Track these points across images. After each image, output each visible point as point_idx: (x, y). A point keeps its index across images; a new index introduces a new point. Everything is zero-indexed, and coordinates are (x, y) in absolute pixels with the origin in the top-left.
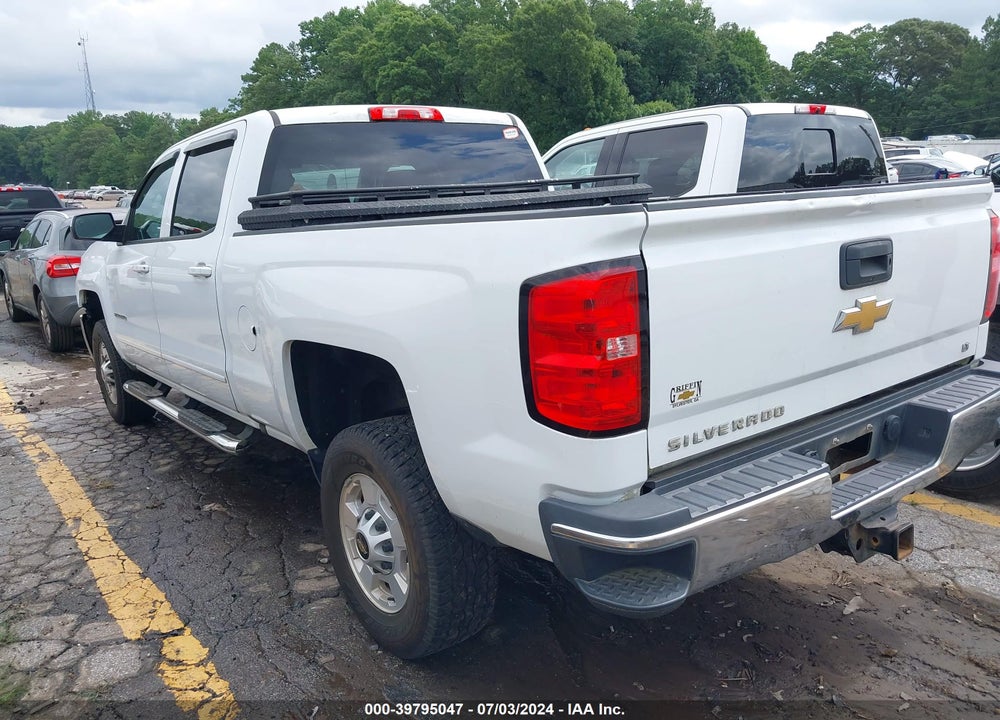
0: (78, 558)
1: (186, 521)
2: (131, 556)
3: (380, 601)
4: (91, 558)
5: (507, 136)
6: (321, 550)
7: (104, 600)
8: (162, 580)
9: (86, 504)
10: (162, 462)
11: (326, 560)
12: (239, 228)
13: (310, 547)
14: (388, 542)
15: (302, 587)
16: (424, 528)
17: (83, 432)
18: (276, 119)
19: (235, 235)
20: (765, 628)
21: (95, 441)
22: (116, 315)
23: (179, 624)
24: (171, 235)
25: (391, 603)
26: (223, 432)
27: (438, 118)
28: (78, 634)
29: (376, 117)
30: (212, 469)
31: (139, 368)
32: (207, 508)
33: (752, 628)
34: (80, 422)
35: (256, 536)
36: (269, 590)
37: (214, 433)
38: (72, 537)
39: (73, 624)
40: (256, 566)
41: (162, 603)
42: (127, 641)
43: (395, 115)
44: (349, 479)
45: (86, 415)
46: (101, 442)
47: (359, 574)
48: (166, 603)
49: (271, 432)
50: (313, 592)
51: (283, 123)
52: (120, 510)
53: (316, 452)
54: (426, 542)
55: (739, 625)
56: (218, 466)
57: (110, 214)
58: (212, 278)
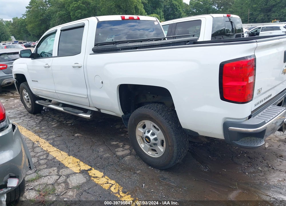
0: (45, 152)
1: (72, 139)
2: (62, 150)
3: (151, 155)
4: (49, 152)
5: (155, 24)
6: (118, 143)
7: (61, 163)
8: (75, 156)
9: (37, 137)
10: (53, 123)
11: (122, 146)
12: (93, 52)
13: (114, 143)
14: (156, 138)
15: (120, 153)
16: (173, 133)
17: (22, 117)
18: (98, 20)
19: (90, 54)
20: (248, 152)
21: (27, 119)
22: (32, 81)
23: (90, 167)
24: (58, 55)
25: (156, 155)
26: (83, 113)
27: (139, 19)
28: (60, 172)
29: (123, 19)
30: (70, 125)
31: (40, 96)
32: (76, 135)
33: (246, 153)
34: (18, 114)
35: (96, 142)
36: (110, 155)
37: (80, 113)
38: (39, 147)
39: (57, 170)
40: (102, 150)
41: (80, 162)
42: (77, 173)
43: (128, 18)
44: (141, 122)
45: (19, 112)
46: (30, 119)
47: (143, 148)
48: (81, 162)
49: (102, 111)
50: (123, 155)
51: (100, 21)
52: (49, 138)
53: (124, 116)
54: (173, 136)
55: (242, 152)
56: (71, 123)
57: (30, 50)
58: (82, 67)
